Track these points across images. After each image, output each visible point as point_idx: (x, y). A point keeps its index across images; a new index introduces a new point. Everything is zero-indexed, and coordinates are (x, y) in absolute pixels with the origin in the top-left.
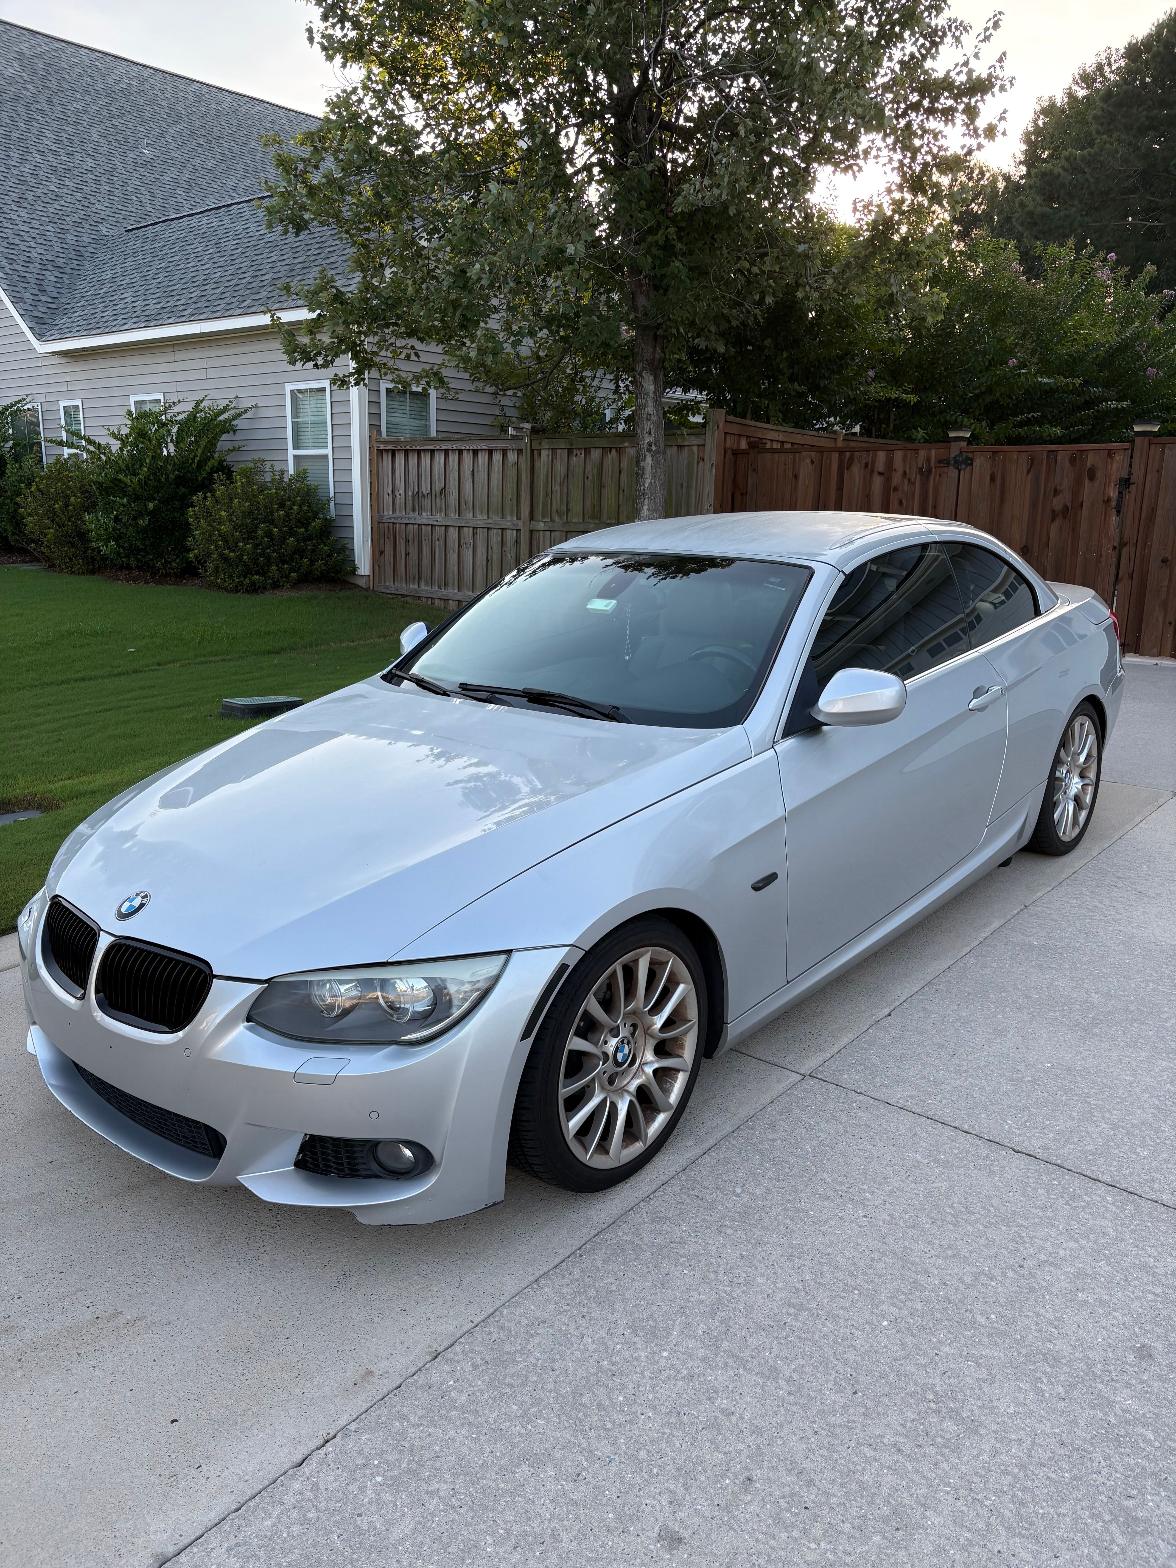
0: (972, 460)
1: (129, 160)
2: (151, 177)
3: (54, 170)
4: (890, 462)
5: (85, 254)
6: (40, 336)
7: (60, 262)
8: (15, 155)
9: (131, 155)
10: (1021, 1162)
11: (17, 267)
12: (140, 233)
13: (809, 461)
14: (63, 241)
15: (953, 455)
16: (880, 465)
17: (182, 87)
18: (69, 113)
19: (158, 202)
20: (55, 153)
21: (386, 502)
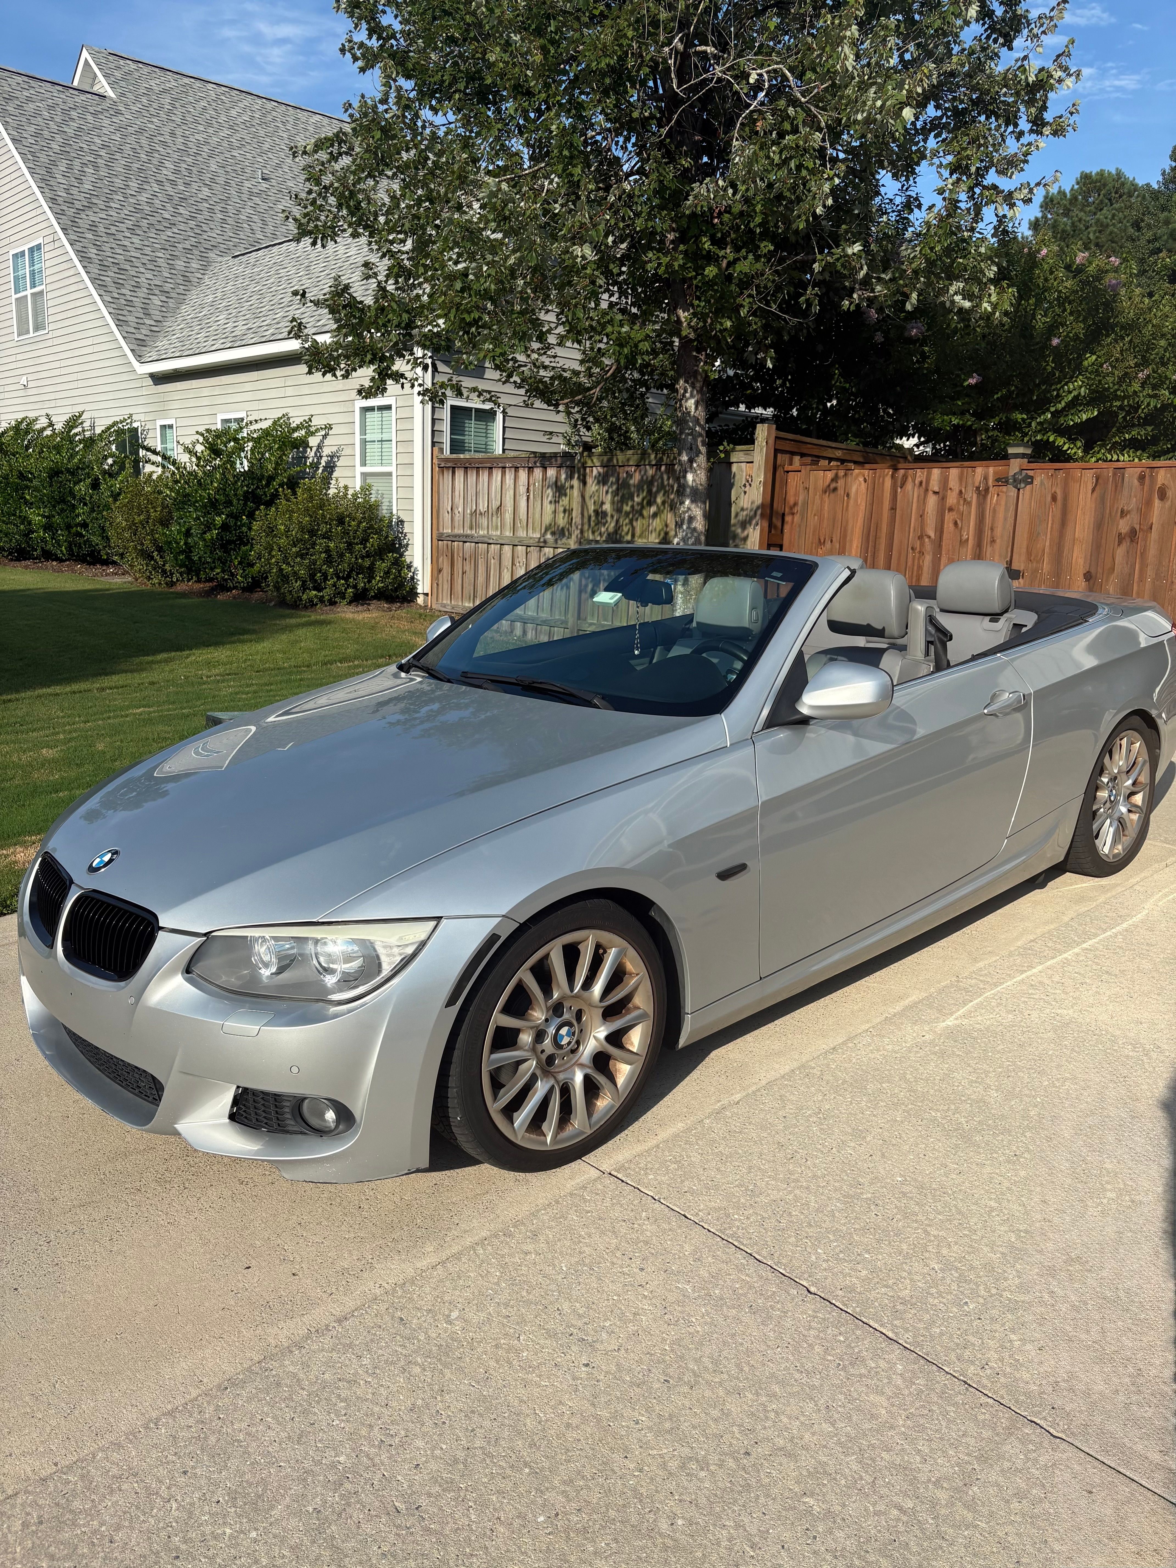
0: (1032, 478)
1: (245, 190)
2: (264, 206)
3: (170, 198)
4: (944, 482)
5: (192, 279)
6: (139, 357)
7: (168, 287)
8: (134, 184)
9: (247, 184)
10: (811, 1305)
11: (123, 291)
12: (244, 258)
13: (861, 479)
14: (172, 267)
15: (1011, 473)
16: (935, 485)
17: (304, 119)
18: (191, 145)
19: (270, 229)
20: (173, 183)
21: (446, 519)
